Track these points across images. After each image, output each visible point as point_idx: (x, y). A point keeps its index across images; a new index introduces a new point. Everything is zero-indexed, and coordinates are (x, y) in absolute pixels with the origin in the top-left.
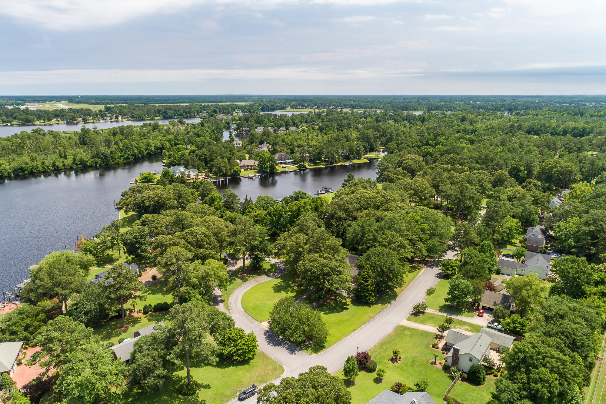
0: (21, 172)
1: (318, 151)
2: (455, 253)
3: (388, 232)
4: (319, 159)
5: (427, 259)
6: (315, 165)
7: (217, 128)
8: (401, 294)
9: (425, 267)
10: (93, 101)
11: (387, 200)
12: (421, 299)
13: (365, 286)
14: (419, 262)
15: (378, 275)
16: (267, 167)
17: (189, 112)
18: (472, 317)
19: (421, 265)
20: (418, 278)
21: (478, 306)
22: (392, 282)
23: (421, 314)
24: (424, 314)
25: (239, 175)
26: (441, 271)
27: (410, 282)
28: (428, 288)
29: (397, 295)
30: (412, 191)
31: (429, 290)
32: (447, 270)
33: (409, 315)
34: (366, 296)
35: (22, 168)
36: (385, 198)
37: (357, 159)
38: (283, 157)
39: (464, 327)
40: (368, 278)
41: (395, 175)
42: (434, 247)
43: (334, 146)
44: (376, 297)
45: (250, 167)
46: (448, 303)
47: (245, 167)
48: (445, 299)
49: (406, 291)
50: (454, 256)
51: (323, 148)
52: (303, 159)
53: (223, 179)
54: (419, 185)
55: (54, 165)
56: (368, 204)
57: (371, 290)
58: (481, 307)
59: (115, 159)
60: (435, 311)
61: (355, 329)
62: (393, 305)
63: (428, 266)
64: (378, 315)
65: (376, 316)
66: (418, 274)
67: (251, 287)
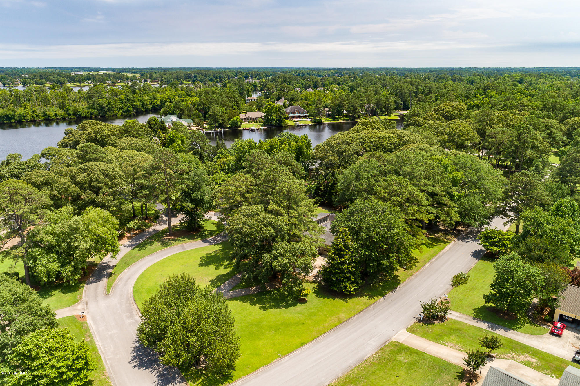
0: (6, 120)
1: (337, 102)
2: (506, 220)
3: (391, 177)
4: (340, 114)
5: (459, 228)
6: (334, 120)
7: (239, 89)
8: (407, 281)
9: (456, 239)
10: (134, 70)
12: (440, 292)
13: (338, 264)
14: (446, 232)
15: (362, 246)
16: (274, 120)
17: (220, 77)
18: (538, 334)
19: (449, 237)
20: (441, 256)
21: (552, 314)
22: (389, 259)
23: (436, 322)
24: (442, 321)
25: (240, 127)
26: (480, 247)
27: (425, 262)
28: (457, 274)
29: (400, 283)
31: (458, 277)
32: (491, 245)
33: (414, 321)
34: (339, 282)
35: (7, 116)
37: (386, 115)
38: (296, 110)
39: (522, 358)
40: (343, 251)
42: (471, 208)
43: (358, 97)
44: (358, 284)
45: (255, 120)
46: (491, 304)
47: (250, 120)
48: (485, 297)
49: (416, 277)
50: (505, 224)
51: (343, 100)
52: (320, 114)
53: (219, 130)
54: (457, 128)
55: (45, 114)
57: (350, 272)
58: (556, 317)
59: (113, 111)
60: (465, 316)
61: (306, 341)
62: (388, 301)
63: (460, 239)
64: (355, 317)
65: (351, 318)
66: (441, 250)
67: (169, 255)
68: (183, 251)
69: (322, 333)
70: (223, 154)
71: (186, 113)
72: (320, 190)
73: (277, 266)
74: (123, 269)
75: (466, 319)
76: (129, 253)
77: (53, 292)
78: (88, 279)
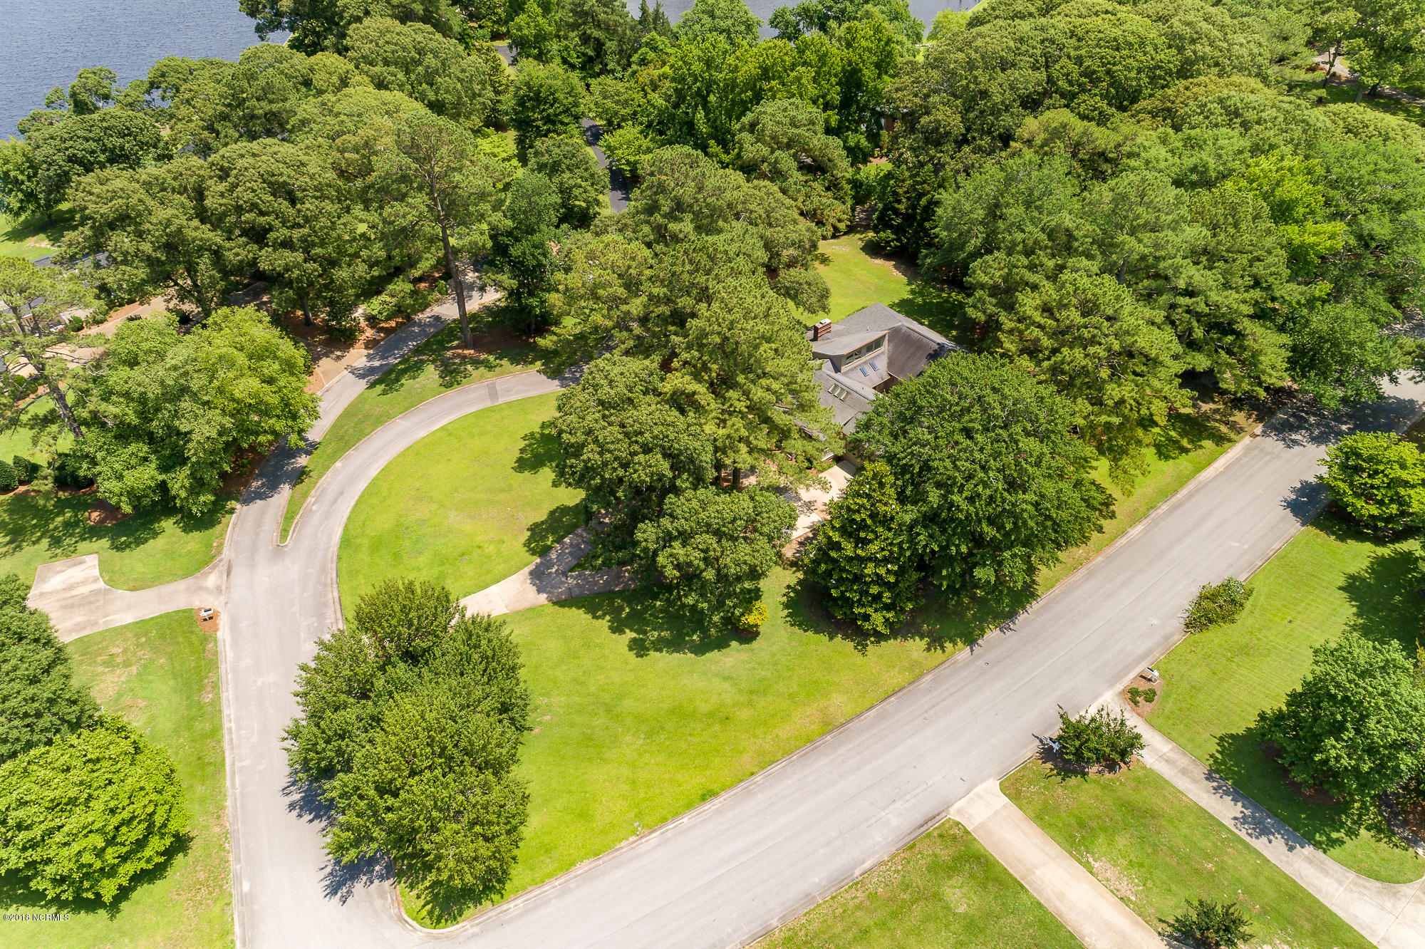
8: (1057, 590)
9: (1259, 429)
11: (1188, 62)
14: (1238, 399)
15: (925, 520)
19: (1239, 418)
20: (1190, 496)
23: (1093, 770)
24: (1114, 768)
27: (1135, 519)
28: (1214, 580)
31: (1213, 596)
33: (1033, 748)
34: (848, 602)
36: (1181, 50)
44: (900, 610)
49: (1091, 574)
57: (880, 582)
60: (1184, 761)
61: (715, 787)
62: (981, 663)
63: (1274, 428)
64: (872, 713)
65: (861, 714)
66: (1199, 469)
67: (453, 417)
68: (489, 403)
69: (766, 761)
70: (655, 49)
72: (896, 212)
74: (333, 458)
75: (1184, 772)
76: (360, 400)
77: (163, 524)
78: (246, 483)
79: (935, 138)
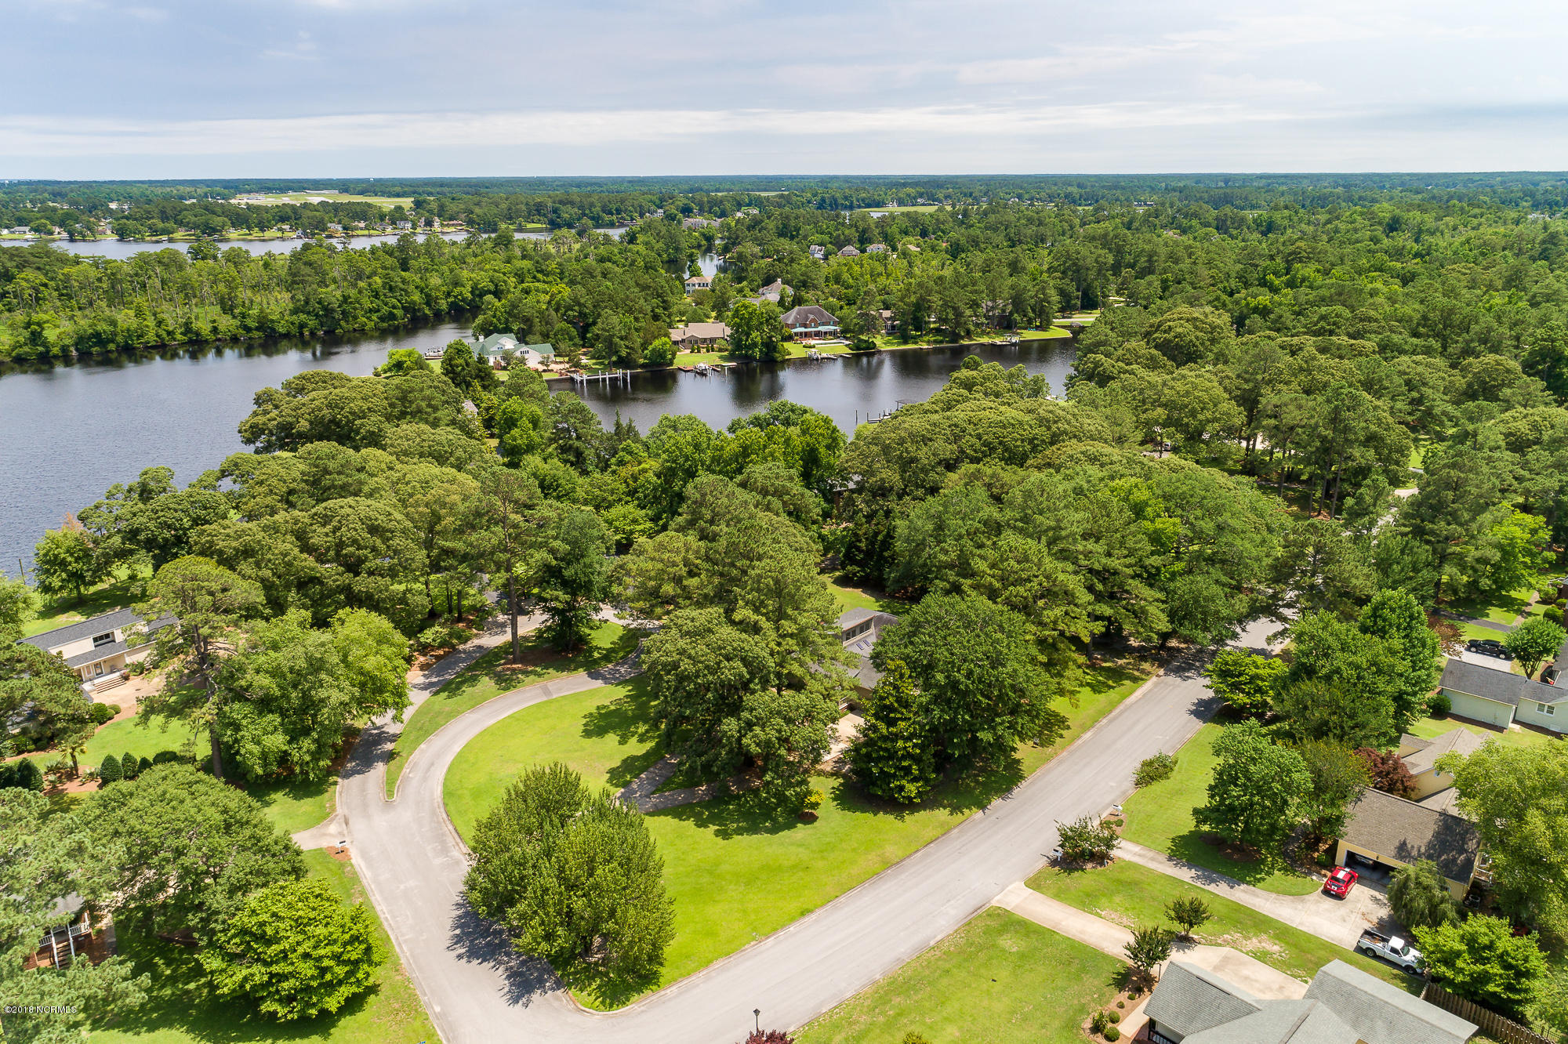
0: (98, 345)
1: (913, 299)
2: (1278, 626)
4: (919, 325)
5: (1173, 643)
6: (906, 343)
7: (668, 247)
8: (1038, 773)
9: (1161, 672)
10: (398, 189)
11: (1055, 435)
12: (1108, 799)
13: (885, 738)
14: (1142, 654)
15: (936, 700)
16: (755, 345)
17: (618, 211)
18: (1298, 894)
19: (1146, 666)
20: (1122, 712)
21: (1332, 851)
22: (994, 728)
23: (1089, 866)
24: (1102, 864)
25: (671, 364)
26: (1210, 694)
27: (1085, 728)
28: (1149, 756)
29: (1022, 777)
30: (1160, 410)
31: (1150, 763)
32: (1231, 692)
33: (1043, 862)
34: (886, 777)
35: (98, 335)
36: (1049, 428)
37: (1035, 328)
38: (811, 317)
39: (1253, 943)
40: (895, 710)
41: (1121, 364)
42: (1196, 601)
43: (966, 285)
44: (927, 781)
45: (709, 344)
46: (1206, 828)
47: (695, 345)
48: (1196, 812)
49: (1060, 762)
50: (1269, 640)
51: (929, 292)
52: (869, 325)
53: (619, 373)
54: (1188, 392)
55: (187, 328)
56: (986, 444)
57: (909, 756)
58: (1341, 857)
59: (355, 318)
60: (1151, 854)
61: (810, 907)
62: (993, 818)
63: (1172, 671)
64: (919, 854)
65: (910, 856)
66: (1124, 697)
67: (515, 710)
68: (545, 699)
69: (845, 889)
70: (630, 453)
71: (537, 327)
72: (859, 549)
73: (753, 746)
74: (417, 742)
75: (1153, 859)
76: (427, 704)
77: (273, 796)
78: (343, 765)
79: (882, 491)
